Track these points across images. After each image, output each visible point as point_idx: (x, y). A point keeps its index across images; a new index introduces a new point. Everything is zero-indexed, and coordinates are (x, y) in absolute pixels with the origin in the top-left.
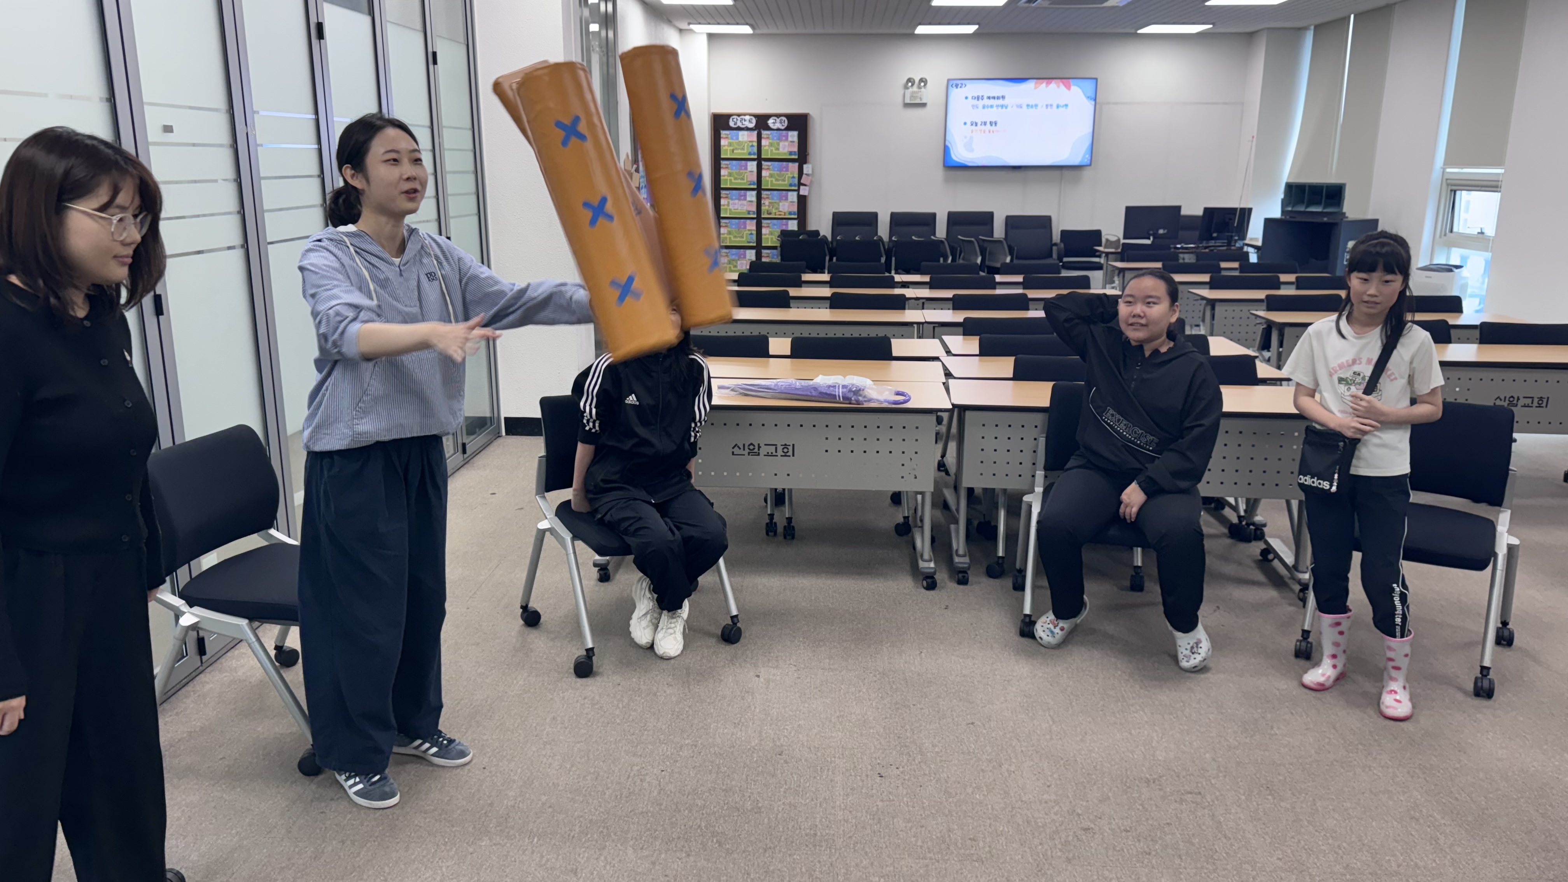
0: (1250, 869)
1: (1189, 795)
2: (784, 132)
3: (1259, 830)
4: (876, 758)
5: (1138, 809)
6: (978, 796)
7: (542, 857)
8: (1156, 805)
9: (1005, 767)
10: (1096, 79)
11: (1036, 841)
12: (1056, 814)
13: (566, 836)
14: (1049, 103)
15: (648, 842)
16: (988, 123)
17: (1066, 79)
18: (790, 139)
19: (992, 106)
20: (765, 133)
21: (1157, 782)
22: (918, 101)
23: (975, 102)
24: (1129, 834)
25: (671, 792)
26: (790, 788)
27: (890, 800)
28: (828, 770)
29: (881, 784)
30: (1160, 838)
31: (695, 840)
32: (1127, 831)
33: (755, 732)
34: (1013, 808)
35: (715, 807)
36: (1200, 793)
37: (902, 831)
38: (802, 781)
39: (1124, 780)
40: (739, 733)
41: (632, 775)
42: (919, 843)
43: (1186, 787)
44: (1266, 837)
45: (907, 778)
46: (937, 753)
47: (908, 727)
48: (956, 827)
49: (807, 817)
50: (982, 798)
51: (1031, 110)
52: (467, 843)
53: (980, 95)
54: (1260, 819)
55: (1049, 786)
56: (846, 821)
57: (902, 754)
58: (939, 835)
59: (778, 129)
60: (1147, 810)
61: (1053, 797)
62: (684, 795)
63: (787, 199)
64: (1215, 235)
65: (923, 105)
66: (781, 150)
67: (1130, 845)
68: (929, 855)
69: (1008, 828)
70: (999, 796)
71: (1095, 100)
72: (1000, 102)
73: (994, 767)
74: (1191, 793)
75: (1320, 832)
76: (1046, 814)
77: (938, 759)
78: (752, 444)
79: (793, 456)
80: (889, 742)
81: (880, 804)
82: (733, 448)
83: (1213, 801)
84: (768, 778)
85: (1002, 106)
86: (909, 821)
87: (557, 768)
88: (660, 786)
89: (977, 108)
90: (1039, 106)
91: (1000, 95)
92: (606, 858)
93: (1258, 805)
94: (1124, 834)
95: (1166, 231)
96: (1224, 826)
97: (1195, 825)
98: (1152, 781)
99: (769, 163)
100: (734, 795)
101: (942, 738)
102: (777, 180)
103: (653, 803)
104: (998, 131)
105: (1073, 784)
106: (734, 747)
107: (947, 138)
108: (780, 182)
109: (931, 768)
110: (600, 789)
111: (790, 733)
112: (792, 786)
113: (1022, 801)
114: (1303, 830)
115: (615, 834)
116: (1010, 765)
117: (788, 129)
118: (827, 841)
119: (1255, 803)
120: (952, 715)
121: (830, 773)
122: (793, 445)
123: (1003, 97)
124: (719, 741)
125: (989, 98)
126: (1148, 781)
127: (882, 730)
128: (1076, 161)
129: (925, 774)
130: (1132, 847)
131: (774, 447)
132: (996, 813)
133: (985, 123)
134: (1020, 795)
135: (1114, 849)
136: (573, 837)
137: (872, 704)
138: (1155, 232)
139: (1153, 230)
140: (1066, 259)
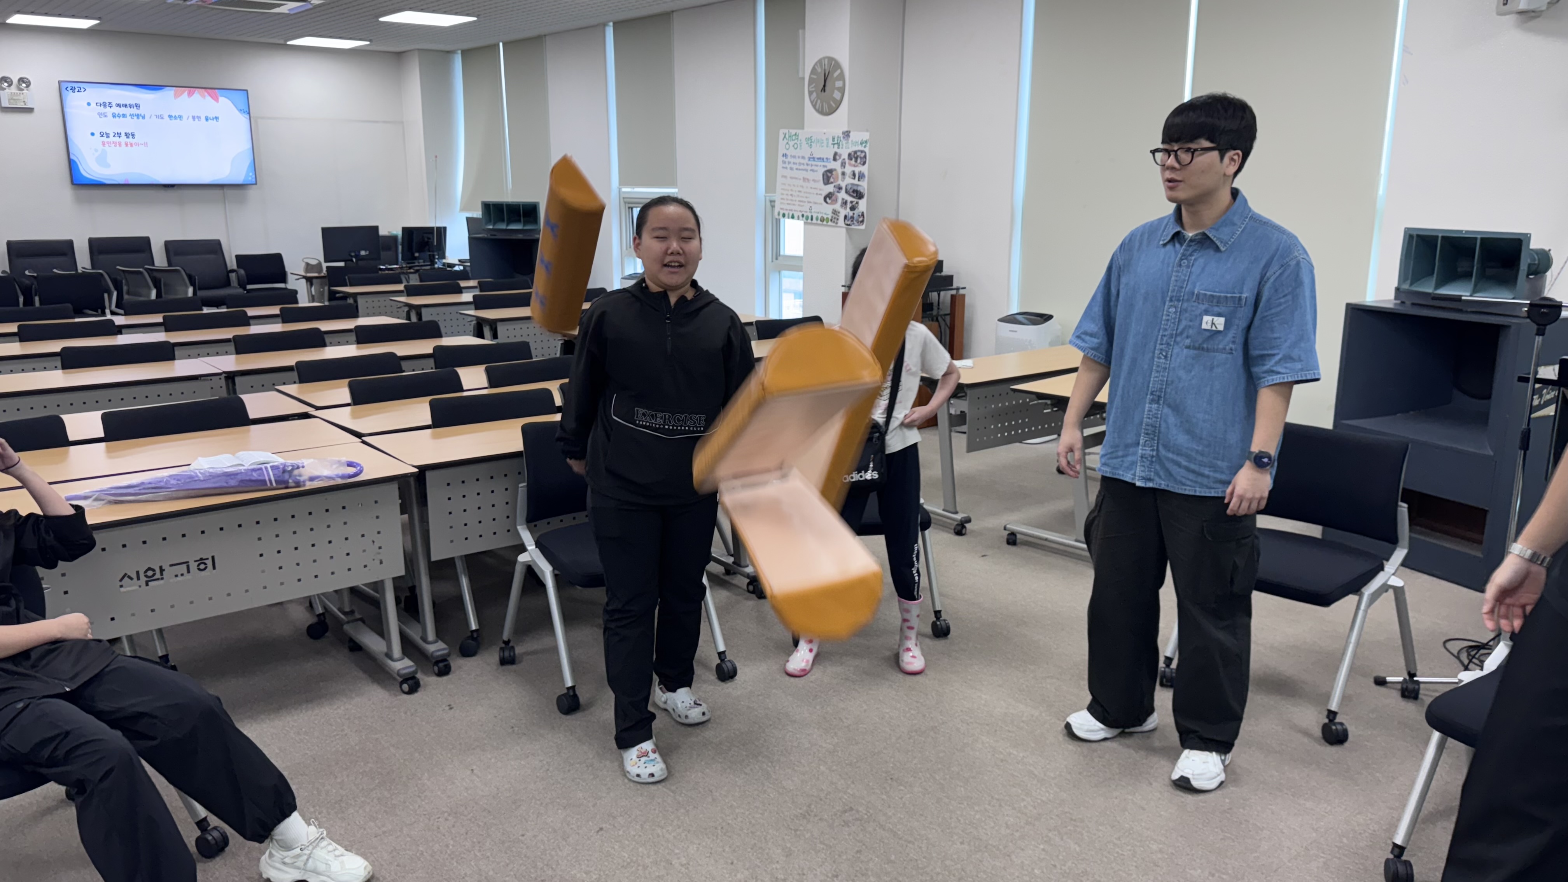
10: (247, 91)
14: (196, 115)
16: (123, 135)
17: (212, 90)
19: (124, 116)
22: (20, 105)
23: (102, 109)
51: (174, 121)
53: (107, 101)
64: (417, 255)
65: (30, 110)
71: (249, 113)
72: (134, 111)
79: (215, 570)
82: (121, 580)
85: (138, 116)
89: (106, 116)
90: (185, 118)
91: (133, 103)
95: (367, 253)
104: (137, 144)
107: (71, 151)
122: (213, 558)
123: (137, 106)
125: (118, 105)
128: (239, 179)
131: (185, 566)
133: (119, 135)
138: (357, 253)
139: (354, 252)
140: (249, 287)
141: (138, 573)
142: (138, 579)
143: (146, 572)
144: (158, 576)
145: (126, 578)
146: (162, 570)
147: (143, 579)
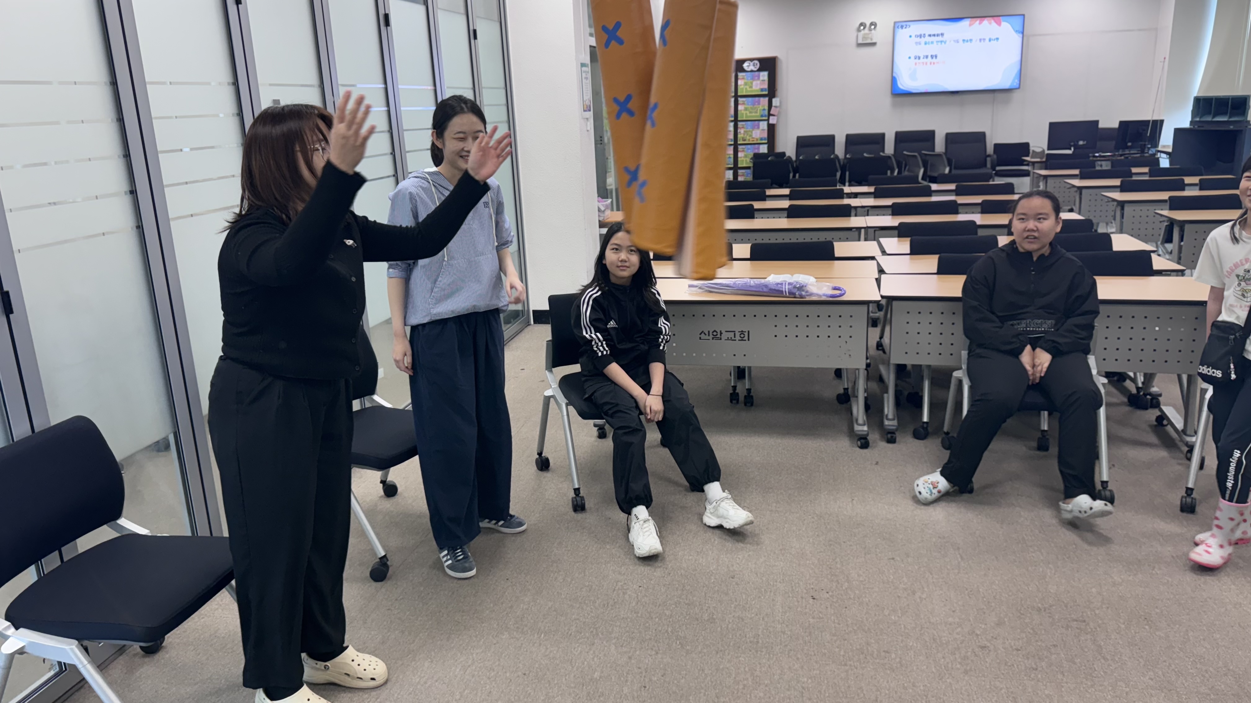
0: (1124, 686)
1: (1075, 623)
2: (757, 73)
3: (1135, 654)
4: (810, 584)
5: (1029, 632)
6: (893, 618)
7: (547, 649)
8: (1045, 630)
9: (918, 594)
10: (1024, 15)
11: (940, 655)
12: (958, 634)
13: (565, 633)
14: (982, 38)
15: (627, 641)
16: (929, 57)
17: (996, 17)
18: (761, 78)
19: (932, 42)
20: (740, 75)
21: (1047, 611)
22: (869, 41)
23: (918, 39)
24: (1019, 652)
25: (646, 603)
26: (739, 605)
27: (820, 618)
28: (771, 592)
29: (813, 605)
30: (1046, 657)
31: (663, 641)
32: (1018, 650)
33: (714, 559)
34: (922, 628)
35: (679, 617)
36: (1084, 621)
37: (828, 642)
38: (749, 600)
39: (1019, 608)
40: (701, 559)
41: (617, 588)
42: (842, 653)
43: (1073, 616)
44: (1140, 660)
45: (835, 600)
46: (862, 581)
47: (838, 560)
48: (873, 642)
49: (752, 628)
50: (897, 618)
51: (966, 43)
52: (492, 636)
53: (922, 33)
54: (1136, 645)
55: (954, 611)
56: (784, 633)
57: (832, 581)
58: (858, 647)
59: (752, 71)
60: (1036, 634)
61: (957, 620)
62: (655, 606)
63: (758, 128)
64: (1129, 144)
65: (874, 44)
66: (754, 88)
67: (1020, 662)
68: (849, 663)
69: (916, 644)
70: (911, 618)
71: (1023, 33)
72: (940, 38)
73: (908, 595)
74: (1076, 621)
75: (1189, 658)
76: (950, 634)
77: (862, 586)
78: (715, 331)
79: (749, 340)
80: (822, 571)
81: (811, 620)
82: (700, 334)
83: (1096, 628)
84: (722, 596)
85: (941, 42)
86: (834, 635)
87: (561, 581)
88: (637, 598)
89: (920, 44)
90: (974, 41)
91: (940, 32)
92: (594, 652)
93: (1136, 633)
94: (1015, 652)
95: (1085, 142)
96: (1104, 650)
97: (1078, 647)
98: (1043, 610)
99: (744, 99)
100: (694, 608)
101: (867, 570)
102: (750, 112)
103: (632, 612)
104: (938, 63)
105: (975, 610)
106: (696, 570)
107: (894, 71)
108: (753, 114)
109: (855, 593)
110: (592, 598)
111: (742, 561)
112: (741, 603)
113: (930, 622)
114: (1175, 655)
115: (602, 634)
116: (922, 593)
117: (760, 70)
118: (766, 647)
119: (1133, 631)
120: (876, 551)
121: (772, 594)
122: (749, 332)
123: (942, 35)
124: (684, 565)
125: (930, 35)
126: (1039, 610)
127: (816, 562)
128: (1006, 85)
129: (850, 598)
130: (1022, 663)
131: (733, 333)
132: (907, 631)
133: (927, 57)
134: (928, 618)
135: (1006, 664)
136: (571, 635)
137: (809, 540)
138: (1076, 143)
139: (1074, 142)
140: (998, 168)
141: (709, 332)
142: (709, 335)
143: (713, 332)
144: (719, 336)
145: (703, 334)
146: (721, 333)
147: (711, 336)
